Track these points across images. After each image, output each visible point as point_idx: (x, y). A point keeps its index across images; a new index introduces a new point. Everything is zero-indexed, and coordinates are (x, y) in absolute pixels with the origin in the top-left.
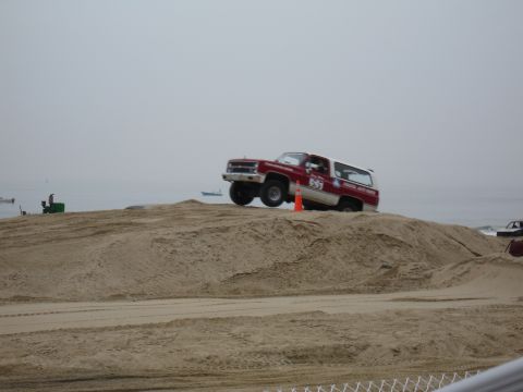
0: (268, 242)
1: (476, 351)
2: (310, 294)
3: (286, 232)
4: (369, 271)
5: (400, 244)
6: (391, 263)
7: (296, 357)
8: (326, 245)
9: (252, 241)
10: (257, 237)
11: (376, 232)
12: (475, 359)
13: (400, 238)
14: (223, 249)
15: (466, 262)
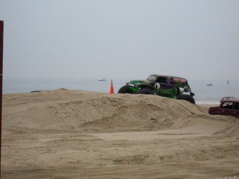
0: (99, 108)
1: (197, 158)
2: (120, 131)
3: (107, 104)
4: (145, 121)
5: (158, 109)
6: (155, 117)
7: (117, 161)
8: (126, 109)
9: (92, 107)
10: (95, 106)
11: (148, 103)
12: (197, 162)
13: (159, 106)
14: (79, 111)
15: (189, 117)
